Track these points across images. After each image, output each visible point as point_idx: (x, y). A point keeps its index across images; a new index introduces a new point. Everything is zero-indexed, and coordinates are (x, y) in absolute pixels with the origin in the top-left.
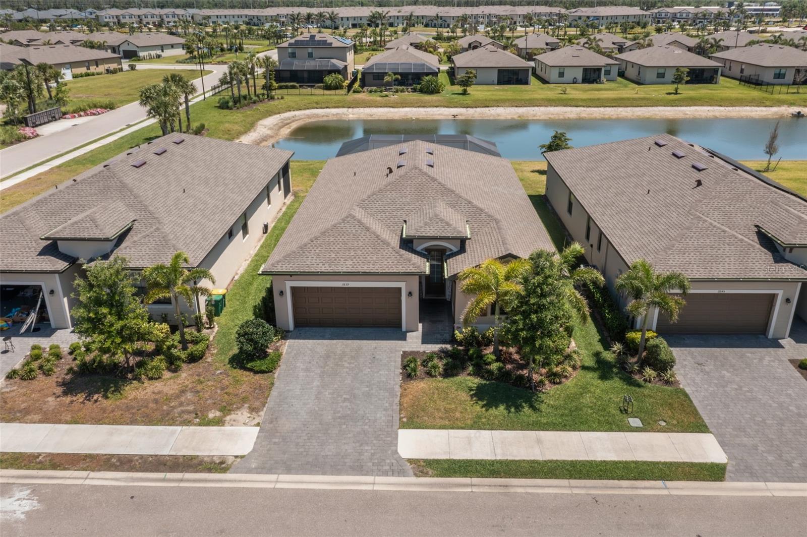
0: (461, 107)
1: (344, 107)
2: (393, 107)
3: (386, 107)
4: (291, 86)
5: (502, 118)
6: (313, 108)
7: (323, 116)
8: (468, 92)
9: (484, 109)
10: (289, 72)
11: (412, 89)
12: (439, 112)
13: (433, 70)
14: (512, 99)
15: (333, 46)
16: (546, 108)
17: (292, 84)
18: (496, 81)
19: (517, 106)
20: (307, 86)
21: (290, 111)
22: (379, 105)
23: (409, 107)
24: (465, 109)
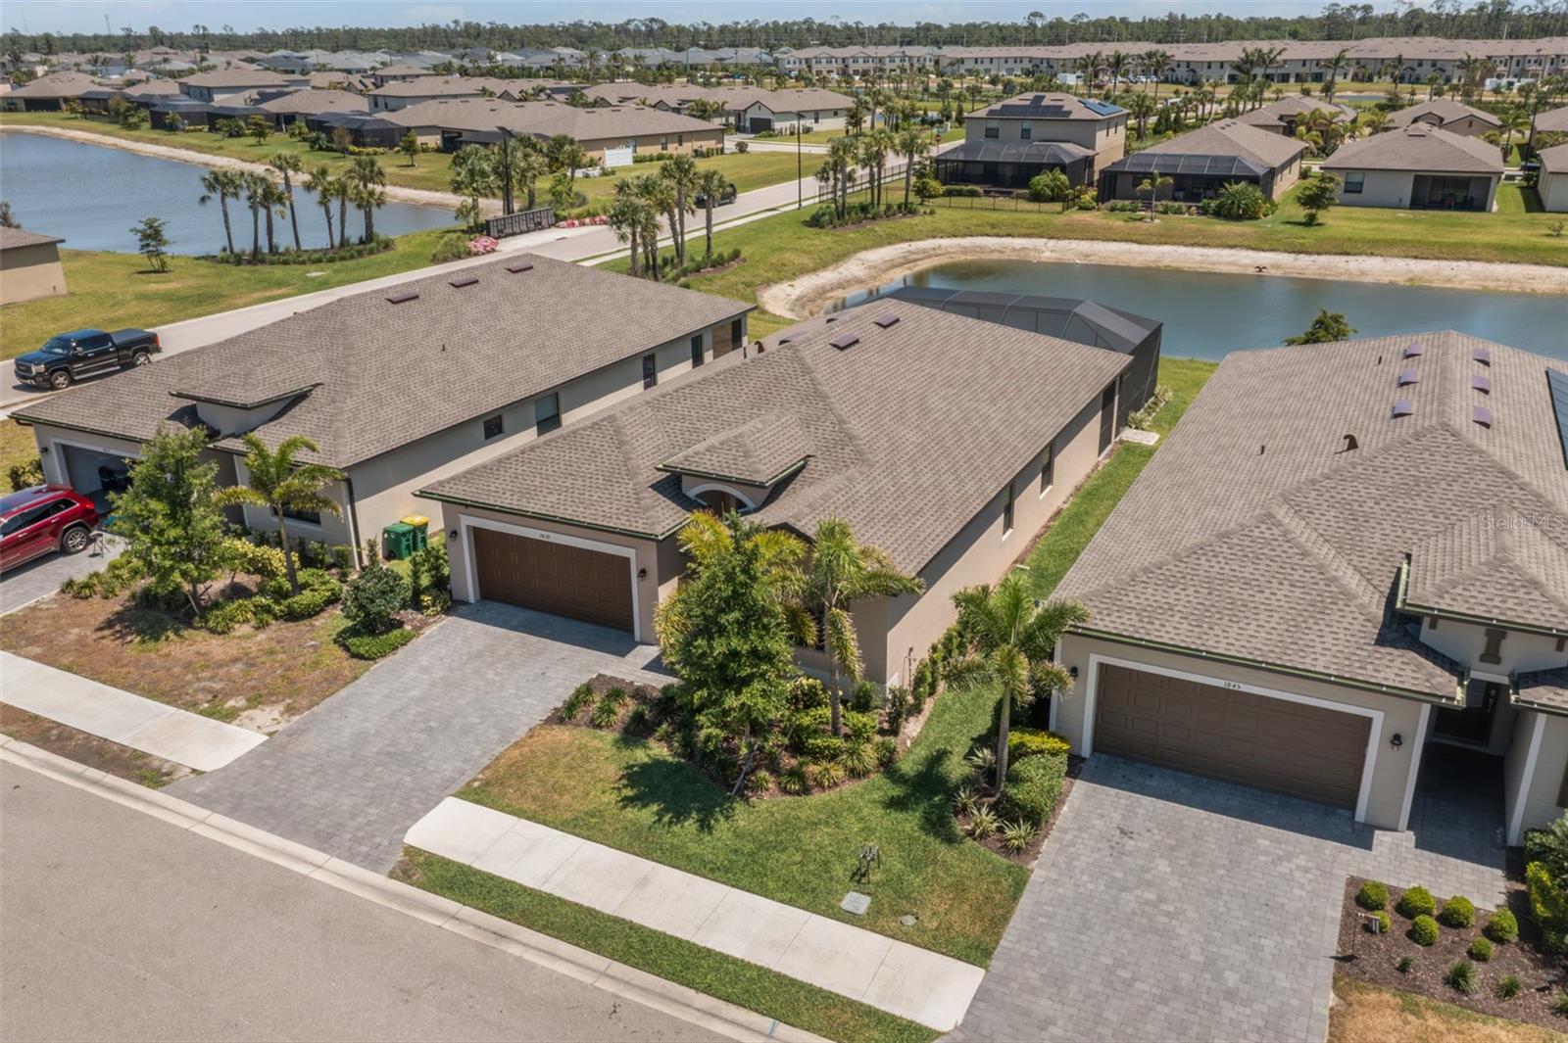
0: (1286, 251)
1: (1041, 236)
2: (1139, 242)
3: (1126, 241)
4: (968, 191)
5: (1368, 279)
6: (982, 235)
7: (993, 251)
8: (1320, 221)
9: (1337, 258)
10: (982, 166)
11: (1198, 208)
12: (1230, 259)
13: (1253, 171)
14: (1411, 241)
15: (1072, 117)
16: (1487, 265)
17: (970, 187)
18: (1407, 201)
19: (1416, 257)
20: (996, 192)
21: (934, 237)
22: (1113, 237)
23: (1174, 244)
24: (1293, 255)
